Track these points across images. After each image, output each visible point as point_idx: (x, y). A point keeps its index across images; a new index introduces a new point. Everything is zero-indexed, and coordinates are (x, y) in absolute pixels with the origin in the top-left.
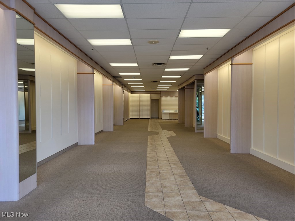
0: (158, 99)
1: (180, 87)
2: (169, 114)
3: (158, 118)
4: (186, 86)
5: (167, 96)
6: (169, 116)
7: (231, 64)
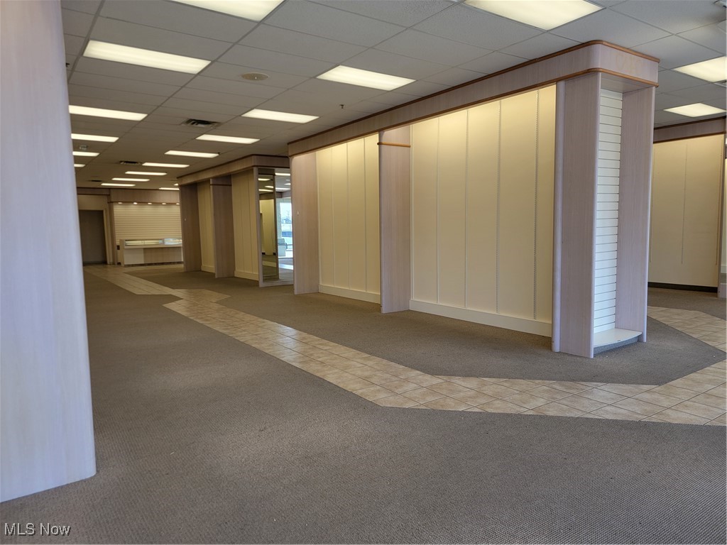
0: (102, 212)
1: (189, 180)
2: (142, 251)
3: (105, 262)
4: (213, 178)
5: (127, 202)
6: (142, 255)
7: (378, 144)
